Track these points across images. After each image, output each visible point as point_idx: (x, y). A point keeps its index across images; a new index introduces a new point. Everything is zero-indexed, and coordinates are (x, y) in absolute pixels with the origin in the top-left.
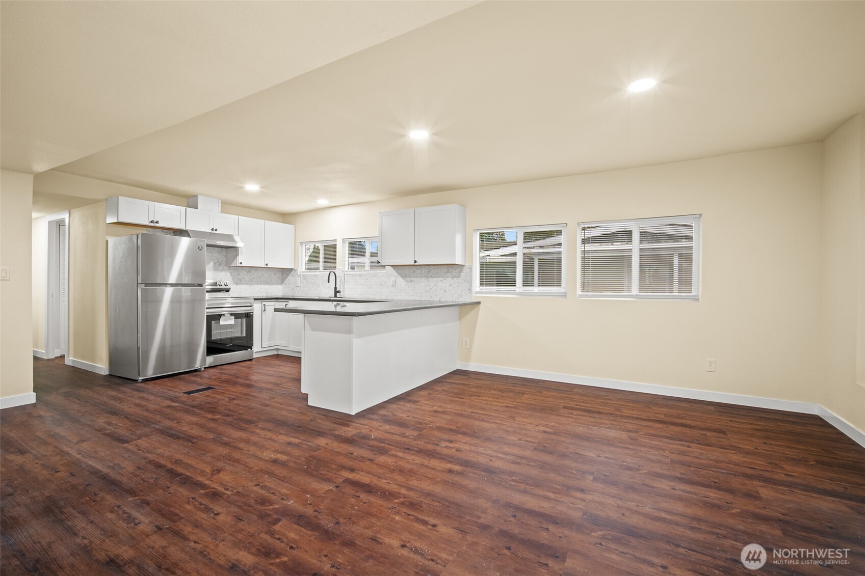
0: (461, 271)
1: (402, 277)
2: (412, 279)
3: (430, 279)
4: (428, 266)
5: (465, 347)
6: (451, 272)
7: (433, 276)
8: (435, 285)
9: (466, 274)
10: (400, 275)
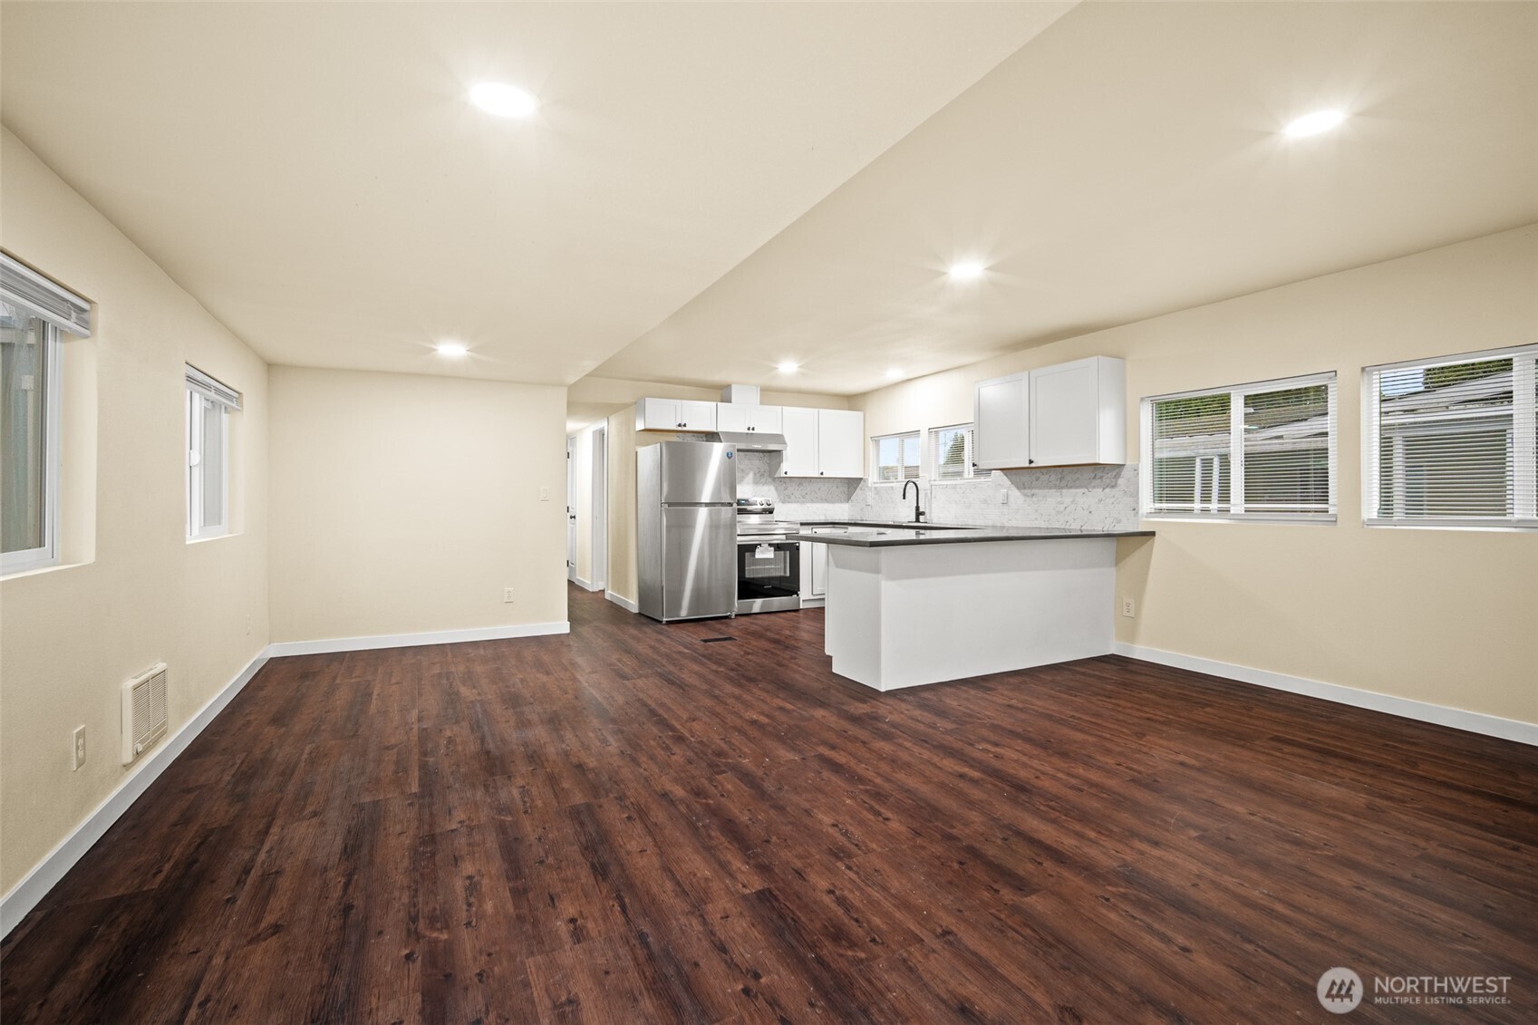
0: (1117, 476)
1: (1018, 488)
2: (1034, 491)
3: (1064, 491)
4: (1061, 468)
5: (1128, 614)
6: (1101, 478)
7: (1069, 485)
8: (1073, 502)
9: (1128, 480)
10: (1014, 484)
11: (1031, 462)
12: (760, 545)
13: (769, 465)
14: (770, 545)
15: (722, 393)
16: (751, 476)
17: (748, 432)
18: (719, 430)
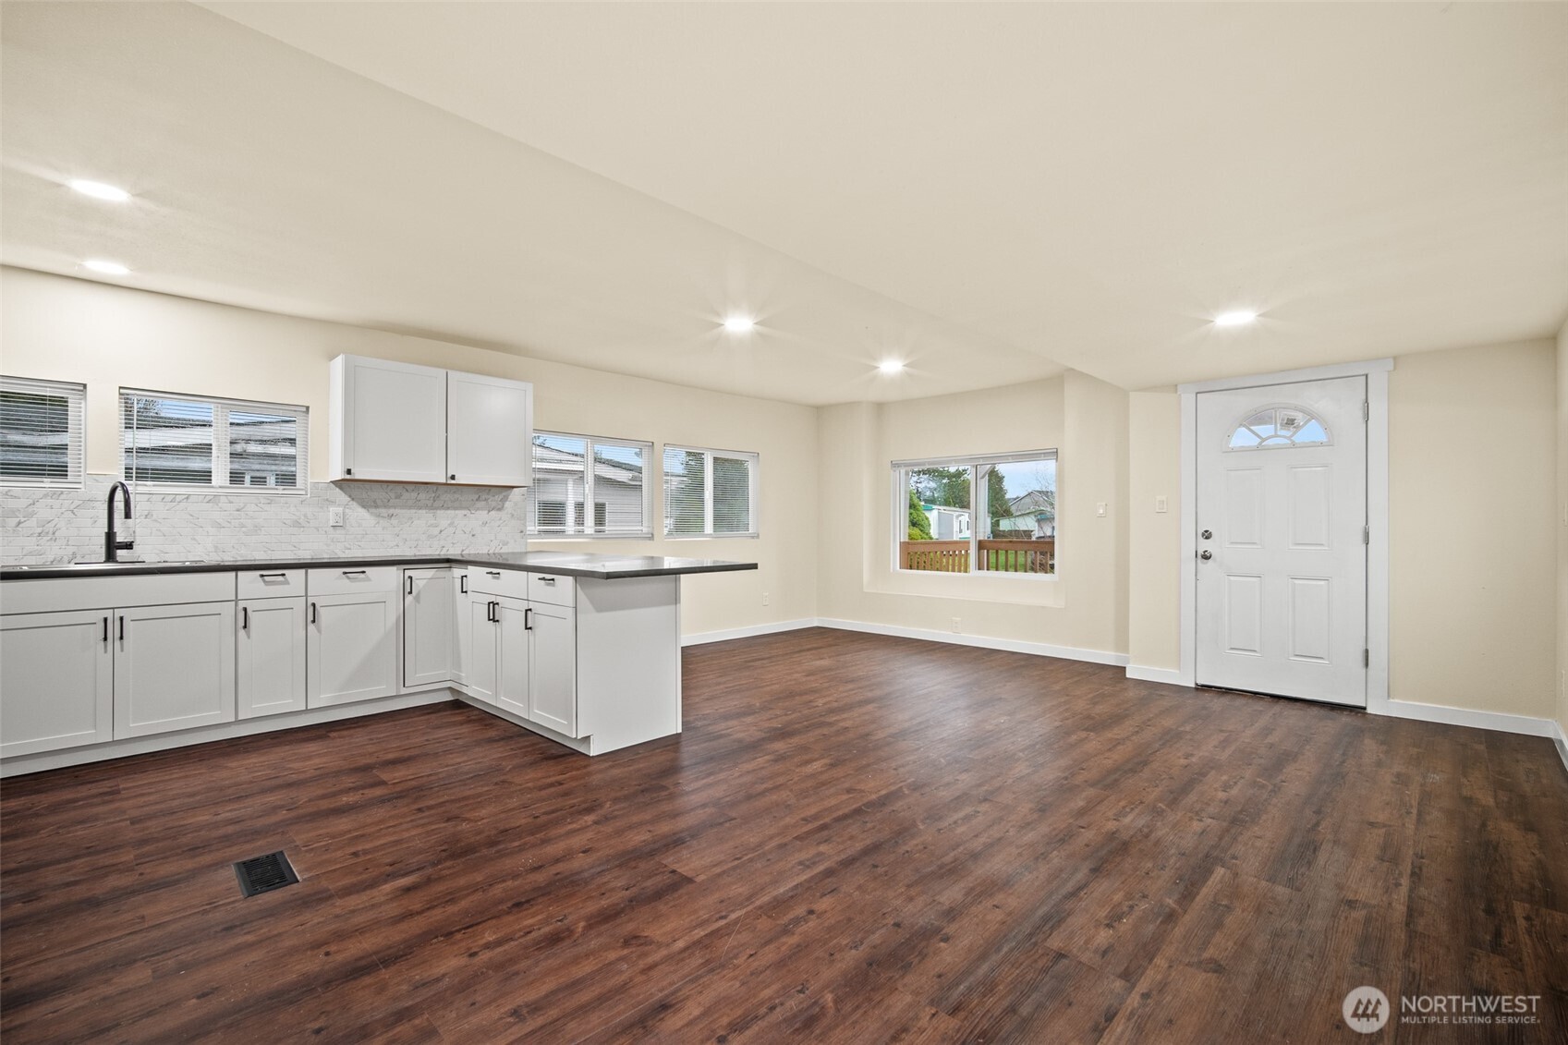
0: (505, 499)
1: (364, 507)
2: (391, 511)
3: (438, 511)
6: (486, 500)
7: (445, 505)
8: (451, 524)
9: (516, 504)
10: (358, 503)
11: (451, 477)
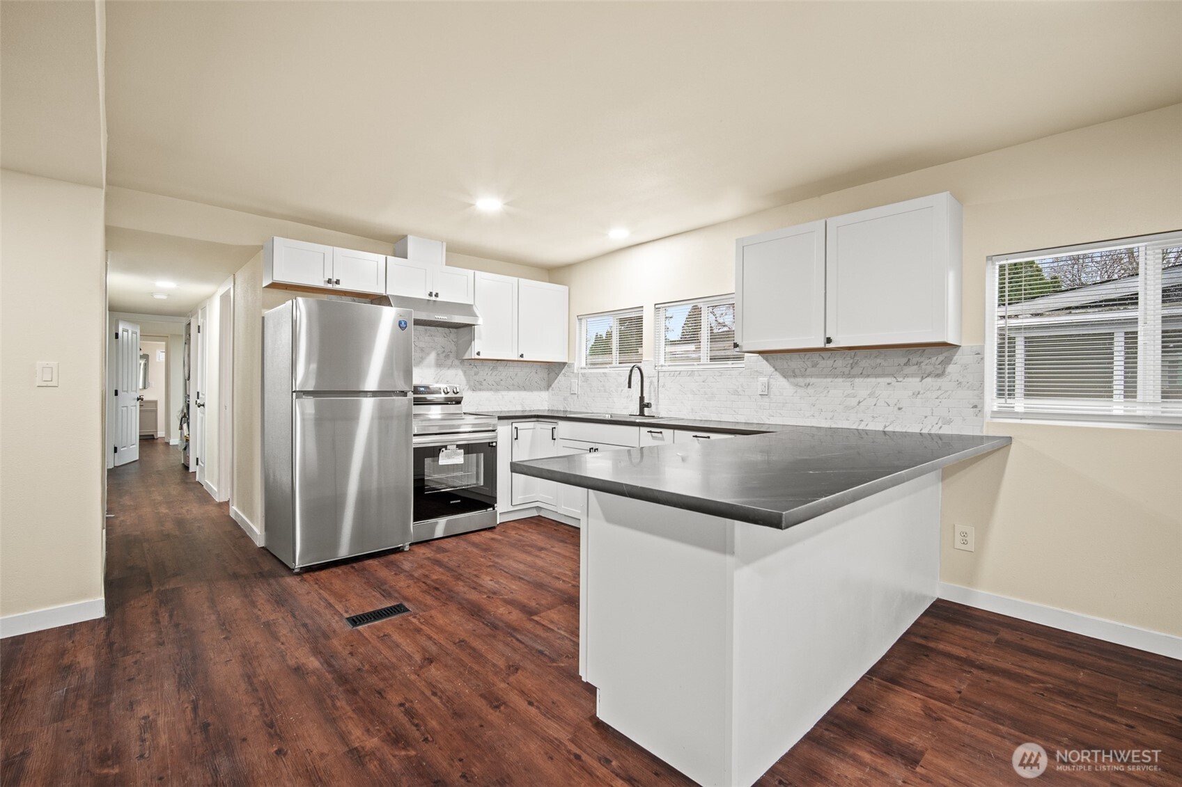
0: (948, 361)
1: (785, 377)
2: (808, 380)
4: (852, 352)
5: (963, 547)
6: (918, 363)
7: (865, 373)
8: (870, 395)
9: (965, 367)
10: (779, 372)
11: (829, 340)
12: (445, 447)
13: (456, 344)
14: (459, 447)
15: (396, 245)
16: (432, 357)
17: (428, 298)
18: (389, 293)
